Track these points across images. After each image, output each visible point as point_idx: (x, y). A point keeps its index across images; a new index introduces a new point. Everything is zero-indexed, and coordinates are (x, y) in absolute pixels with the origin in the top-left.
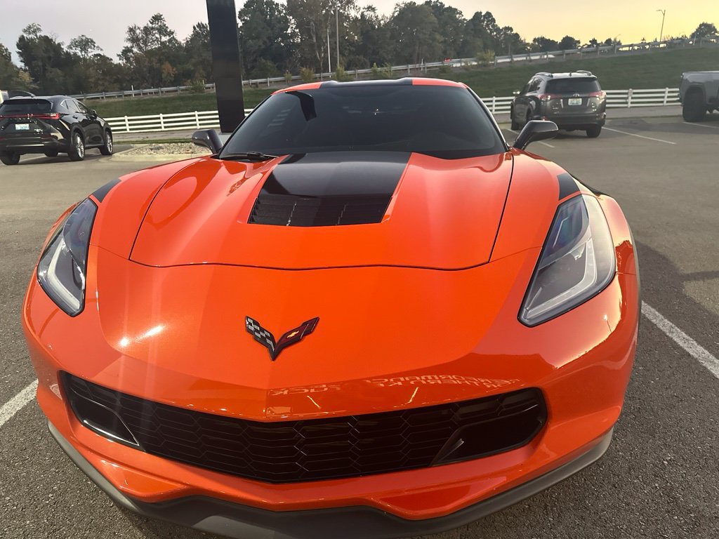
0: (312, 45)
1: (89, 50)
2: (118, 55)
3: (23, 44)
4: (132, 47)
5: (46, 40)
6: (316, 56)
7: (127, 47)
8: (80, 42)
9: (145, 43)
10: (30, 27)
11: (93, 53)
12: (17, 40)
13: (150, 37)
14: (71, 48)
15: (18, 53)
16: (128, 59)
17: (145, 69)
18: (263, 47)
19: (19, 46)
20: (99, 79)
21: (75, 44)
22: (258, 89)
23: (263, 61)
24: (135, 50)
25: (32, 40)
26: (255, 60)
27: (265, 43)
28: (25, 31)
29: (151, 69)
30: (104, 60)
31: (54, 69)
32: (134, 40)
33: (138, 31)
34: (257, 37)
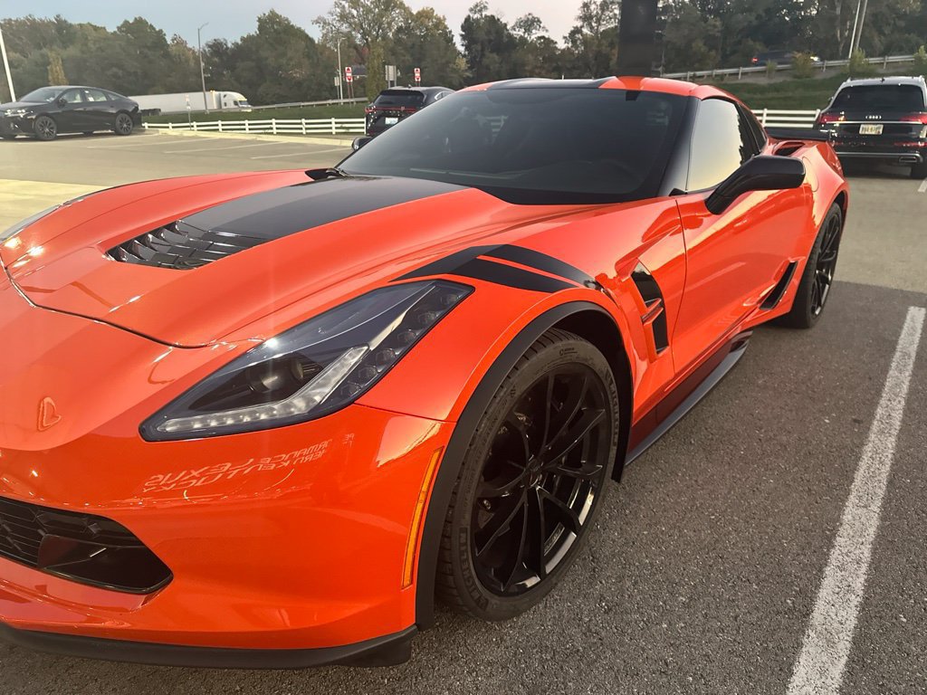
0: (832, 20)
1: (534, 31)
2: (565, 38)
3: (468, 26)
4: (582, 27)
5: (492, 20)
6: (835, 35)
7: (577, 27)
8: (526, 22)
9: (598, 21)
10: (477, 6)
11: (536, 36)
12: (462, 21)
13: (607, 13)
14: (515, 30)
15: (462, 35)
16: (574, 42)
17: (591, 55)
18: (755, 23)
19: (463, 28)
20: (536, 67)
21: (520, 24)
22: (724, 82)
23: (751, 43)
24: (585, 30)
25: (477, 20)
26: (739, 42)
27: (758, 17)
28: (471, 10)
29: (598, 55)
30: (548, 43)
31: (491, 55)
32: (587, 18)
33: (593, 7)
34: (749, 10)
